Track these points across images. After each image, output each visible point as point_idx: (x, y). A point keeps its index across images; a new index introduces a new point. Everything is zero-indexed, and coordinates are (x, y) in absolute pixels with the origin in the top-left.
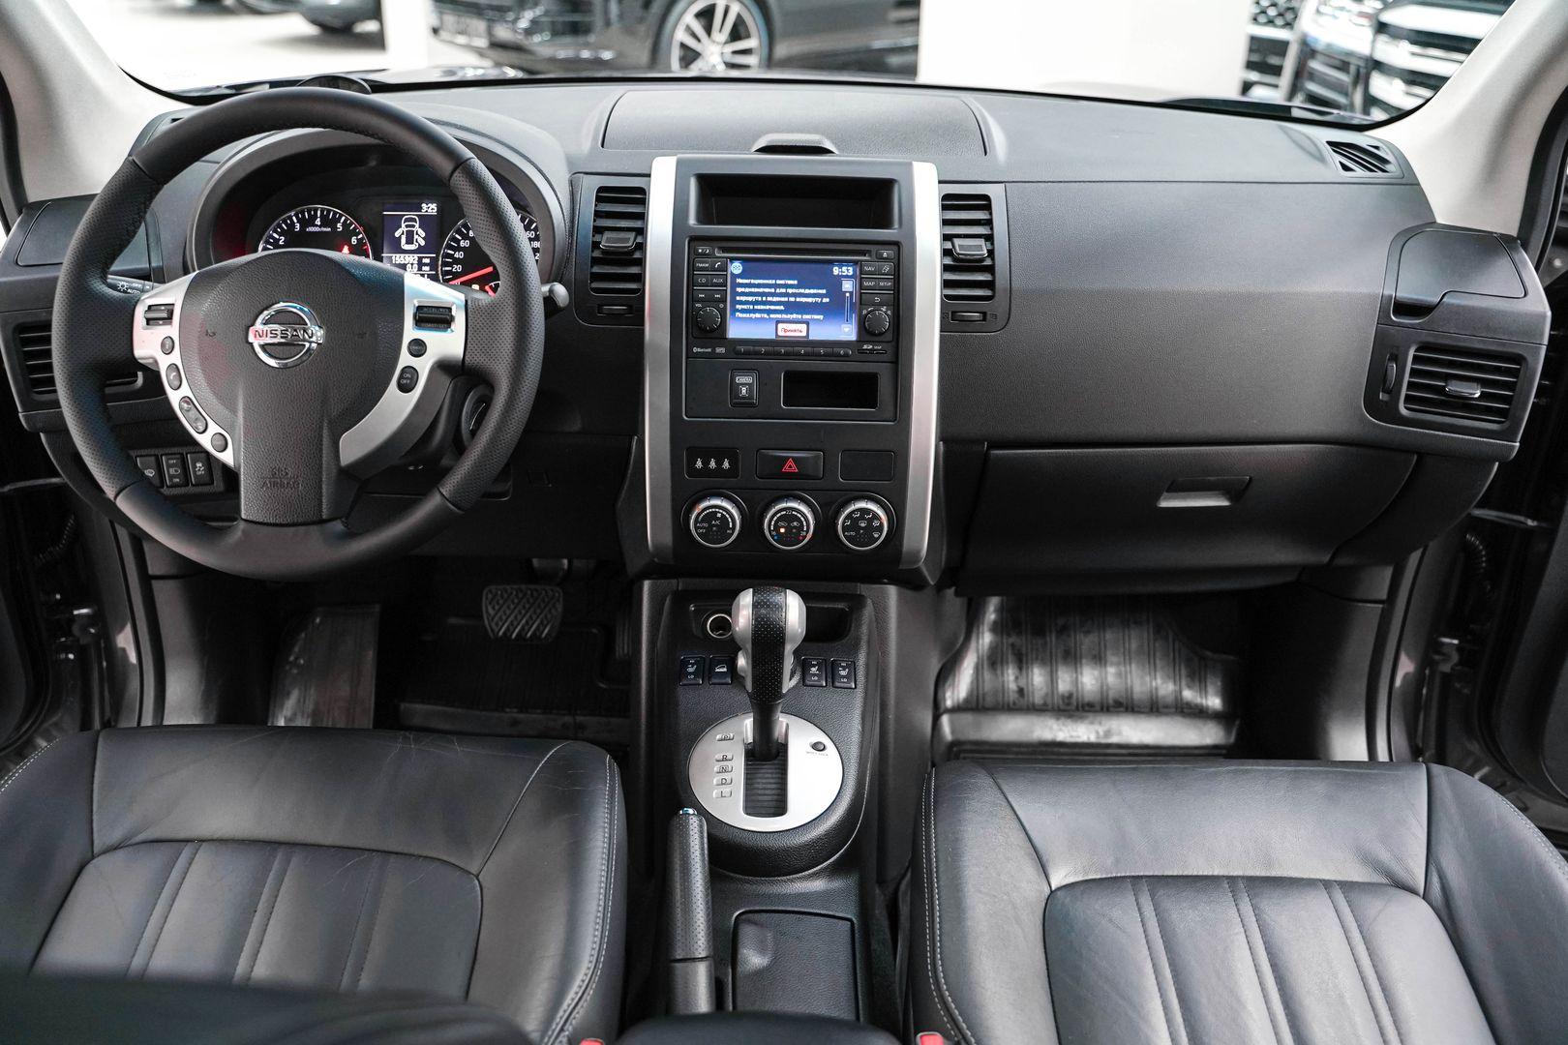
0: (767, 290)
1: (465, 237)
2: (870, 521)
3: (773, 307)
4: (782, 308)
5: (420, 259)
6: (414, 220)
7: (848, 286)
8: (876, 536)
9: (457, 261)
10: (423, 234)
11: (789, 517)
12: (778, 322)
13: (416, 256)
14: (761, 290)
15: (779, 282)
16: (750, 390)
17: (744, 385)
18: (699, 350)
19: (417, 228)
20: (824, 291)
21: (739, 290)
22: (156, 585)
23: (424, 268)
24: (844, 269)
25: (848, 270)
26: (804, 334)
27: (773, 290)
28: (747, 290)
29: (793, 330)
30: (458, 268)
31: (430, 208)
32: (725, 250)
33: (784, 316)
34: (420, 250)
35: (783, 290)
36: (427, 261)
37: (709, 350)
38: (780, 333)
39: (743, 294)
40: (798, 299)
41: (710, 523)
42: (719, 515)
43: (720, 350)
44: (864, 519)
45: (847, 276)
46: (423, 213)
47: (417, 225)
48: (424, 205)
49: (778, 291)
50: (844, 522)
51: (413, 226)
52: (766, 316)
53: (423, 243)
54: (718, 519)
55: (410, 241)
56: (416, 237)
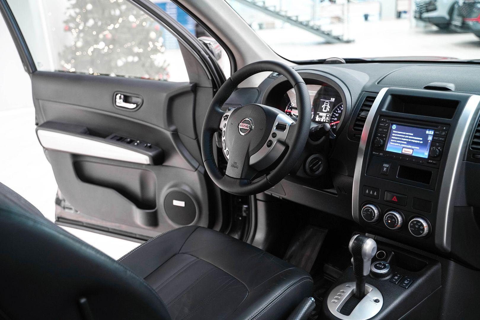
0: (402, 136)
1: (340, 109)
2: (420, 226)
3: (403, 142)
4: (406, 143)
5: (327, 115)
6: (328, 103)
7: (430, 138)
8: (421, 232)
9: (336, 117)
10: (329, 107)
11: (393, 217)
12: (404, 148)
13: (326, 114)
14: (400, 136)
15: (407, 134)
16: (387, 170)
17: (385, 167)
18: (375, 153)
19: (328, 106)
20: (421, 139)
21: (393, 135)
22: (259, 202)
23: (327, 118)
24: (430, 132)
25: (432, 132)
26: (411, 153)
27: (404, 136)
28: (396, 135)
29: (408, 151)
30: (336, 119)
31: (333, 100)
32: (391, 120)
33: (406, 146)
34: (327, 112)
35: (408, 137)
36: (328, 116)
37: (378, 153)
38: (403, 152)
39: (394, 136)
40: (412, 141)
41: (367, 213)
42: (370, 211)
43: (381, 154)
44: (418, 225)
45: (431, 135)
46: (331, 101)
47: (328, 104)
48: (332, 98)
49: (406, 137)
50: (410, 224)
51: (327, 105)
52: (400, 145)
53: (328, 110)
54: (369, 212)
55: (325, 109)
56: (327, 108)
